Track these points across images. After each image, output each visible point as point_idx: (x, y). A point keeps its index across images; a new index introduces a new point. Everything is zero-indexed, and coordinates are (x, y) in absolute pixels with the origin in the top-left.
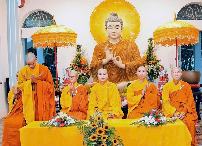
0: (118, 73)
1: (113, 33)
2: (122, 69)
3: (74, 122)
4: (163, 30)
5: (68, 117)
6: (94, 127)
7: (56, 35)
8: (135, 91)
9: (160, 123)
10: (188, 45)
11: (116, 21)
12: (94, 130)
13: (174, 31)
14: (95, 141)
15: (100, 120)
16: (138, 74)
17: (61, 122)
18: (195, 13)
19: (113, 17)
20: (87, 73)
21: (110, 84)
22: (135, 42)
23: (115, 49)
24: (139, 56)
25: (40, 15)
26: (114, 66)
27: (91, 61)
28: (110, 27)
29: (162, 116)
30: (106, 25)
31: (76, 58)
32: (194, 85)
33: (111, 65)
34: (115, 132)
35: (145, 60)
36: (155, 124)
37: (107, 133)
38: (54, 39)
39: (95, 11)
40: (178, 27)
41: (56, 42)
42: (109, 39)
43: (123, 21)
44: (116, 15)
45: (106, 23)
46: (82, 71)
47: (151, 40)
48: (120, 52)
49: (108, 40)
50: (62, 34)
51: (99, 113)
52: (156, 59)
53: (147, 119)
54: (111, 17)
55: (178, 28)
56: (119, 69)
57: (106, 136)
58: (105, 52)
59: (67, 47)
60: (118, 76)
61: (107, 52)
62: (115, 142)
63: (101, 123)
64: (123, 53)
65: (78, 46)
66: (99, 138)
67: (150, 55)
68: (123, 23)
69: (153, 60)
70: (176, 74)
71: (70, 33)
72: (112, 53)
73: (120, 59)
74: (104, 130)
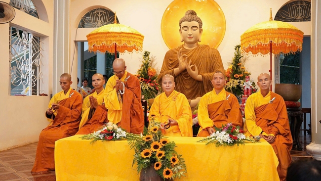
0: (193, 87)
1: (188, 36)
2: (198, 82)
3: (125, 135)
4: (253, 32)
5: (117, 129)
6: (148, 140)
7: (116, 35)
8: (208, 104)
9: (235, 141)
10: (289, 54)
11: (193, 20)
12: (148, 144)
13: (267, 34)
14: (148, 158)
15: (156, 132)
16: (213, 82)
17: (108, 135)
18: (301, 13)
19: (190, 15)
20: (155, 88)
21: (178, 94)
22: (219, 49)
23: (190, 57)
24: (222, 66)
25: (101, 13)
26: (189, 78)
27: (160, 71)
28: (185, 29)
29: (239, 133)
30: (180, 26)
31: (143, 68)
32: (291, 103)
33: (185, 77)
34: (176, 149)
35: (230, 73)
36: (229, 142)
37: (164, 149)
38: (114, 41)
39: (168, 9)
40: (273, 27)
41: (117, 43)
42: (184, 44)
43: (202, 20)
44: (193, 13)
45: (180, 23)
46: (149, 84)
47: (239, 47)
48: (196, 60)
49: (182, 45)
50: (124, 35)
51: (156, 124)
52: (244, 72)
53: (219, 135)
54: (187, 16)
55: (273, 29)
56: (195, 82)
57: (163, 153)
58: (178, 60)
59: (131, 53)
60: (193, 91)
61: (181, 60)
62: (174, 160)
63: (158, 136)
64: (200, 60)
65: (146, 52)
66: (153, 155)
67: (237, 67)
68: (202, 24)
69: (240, 73)
70: (264, 82)
71: (134, 34)
72: (186, 61)
73: (196, 68)
74: (161, 145)
